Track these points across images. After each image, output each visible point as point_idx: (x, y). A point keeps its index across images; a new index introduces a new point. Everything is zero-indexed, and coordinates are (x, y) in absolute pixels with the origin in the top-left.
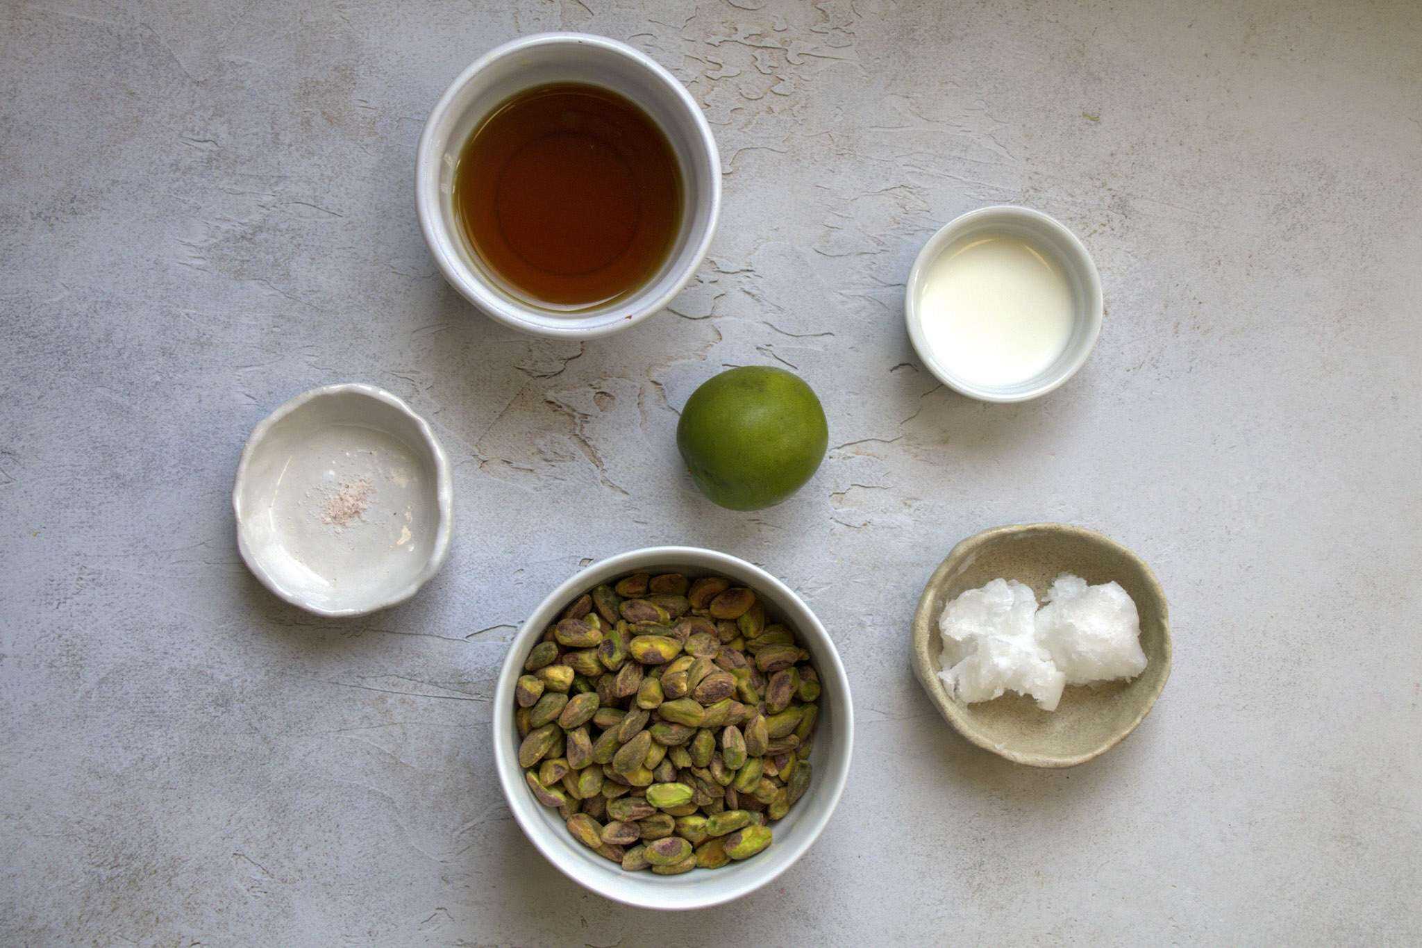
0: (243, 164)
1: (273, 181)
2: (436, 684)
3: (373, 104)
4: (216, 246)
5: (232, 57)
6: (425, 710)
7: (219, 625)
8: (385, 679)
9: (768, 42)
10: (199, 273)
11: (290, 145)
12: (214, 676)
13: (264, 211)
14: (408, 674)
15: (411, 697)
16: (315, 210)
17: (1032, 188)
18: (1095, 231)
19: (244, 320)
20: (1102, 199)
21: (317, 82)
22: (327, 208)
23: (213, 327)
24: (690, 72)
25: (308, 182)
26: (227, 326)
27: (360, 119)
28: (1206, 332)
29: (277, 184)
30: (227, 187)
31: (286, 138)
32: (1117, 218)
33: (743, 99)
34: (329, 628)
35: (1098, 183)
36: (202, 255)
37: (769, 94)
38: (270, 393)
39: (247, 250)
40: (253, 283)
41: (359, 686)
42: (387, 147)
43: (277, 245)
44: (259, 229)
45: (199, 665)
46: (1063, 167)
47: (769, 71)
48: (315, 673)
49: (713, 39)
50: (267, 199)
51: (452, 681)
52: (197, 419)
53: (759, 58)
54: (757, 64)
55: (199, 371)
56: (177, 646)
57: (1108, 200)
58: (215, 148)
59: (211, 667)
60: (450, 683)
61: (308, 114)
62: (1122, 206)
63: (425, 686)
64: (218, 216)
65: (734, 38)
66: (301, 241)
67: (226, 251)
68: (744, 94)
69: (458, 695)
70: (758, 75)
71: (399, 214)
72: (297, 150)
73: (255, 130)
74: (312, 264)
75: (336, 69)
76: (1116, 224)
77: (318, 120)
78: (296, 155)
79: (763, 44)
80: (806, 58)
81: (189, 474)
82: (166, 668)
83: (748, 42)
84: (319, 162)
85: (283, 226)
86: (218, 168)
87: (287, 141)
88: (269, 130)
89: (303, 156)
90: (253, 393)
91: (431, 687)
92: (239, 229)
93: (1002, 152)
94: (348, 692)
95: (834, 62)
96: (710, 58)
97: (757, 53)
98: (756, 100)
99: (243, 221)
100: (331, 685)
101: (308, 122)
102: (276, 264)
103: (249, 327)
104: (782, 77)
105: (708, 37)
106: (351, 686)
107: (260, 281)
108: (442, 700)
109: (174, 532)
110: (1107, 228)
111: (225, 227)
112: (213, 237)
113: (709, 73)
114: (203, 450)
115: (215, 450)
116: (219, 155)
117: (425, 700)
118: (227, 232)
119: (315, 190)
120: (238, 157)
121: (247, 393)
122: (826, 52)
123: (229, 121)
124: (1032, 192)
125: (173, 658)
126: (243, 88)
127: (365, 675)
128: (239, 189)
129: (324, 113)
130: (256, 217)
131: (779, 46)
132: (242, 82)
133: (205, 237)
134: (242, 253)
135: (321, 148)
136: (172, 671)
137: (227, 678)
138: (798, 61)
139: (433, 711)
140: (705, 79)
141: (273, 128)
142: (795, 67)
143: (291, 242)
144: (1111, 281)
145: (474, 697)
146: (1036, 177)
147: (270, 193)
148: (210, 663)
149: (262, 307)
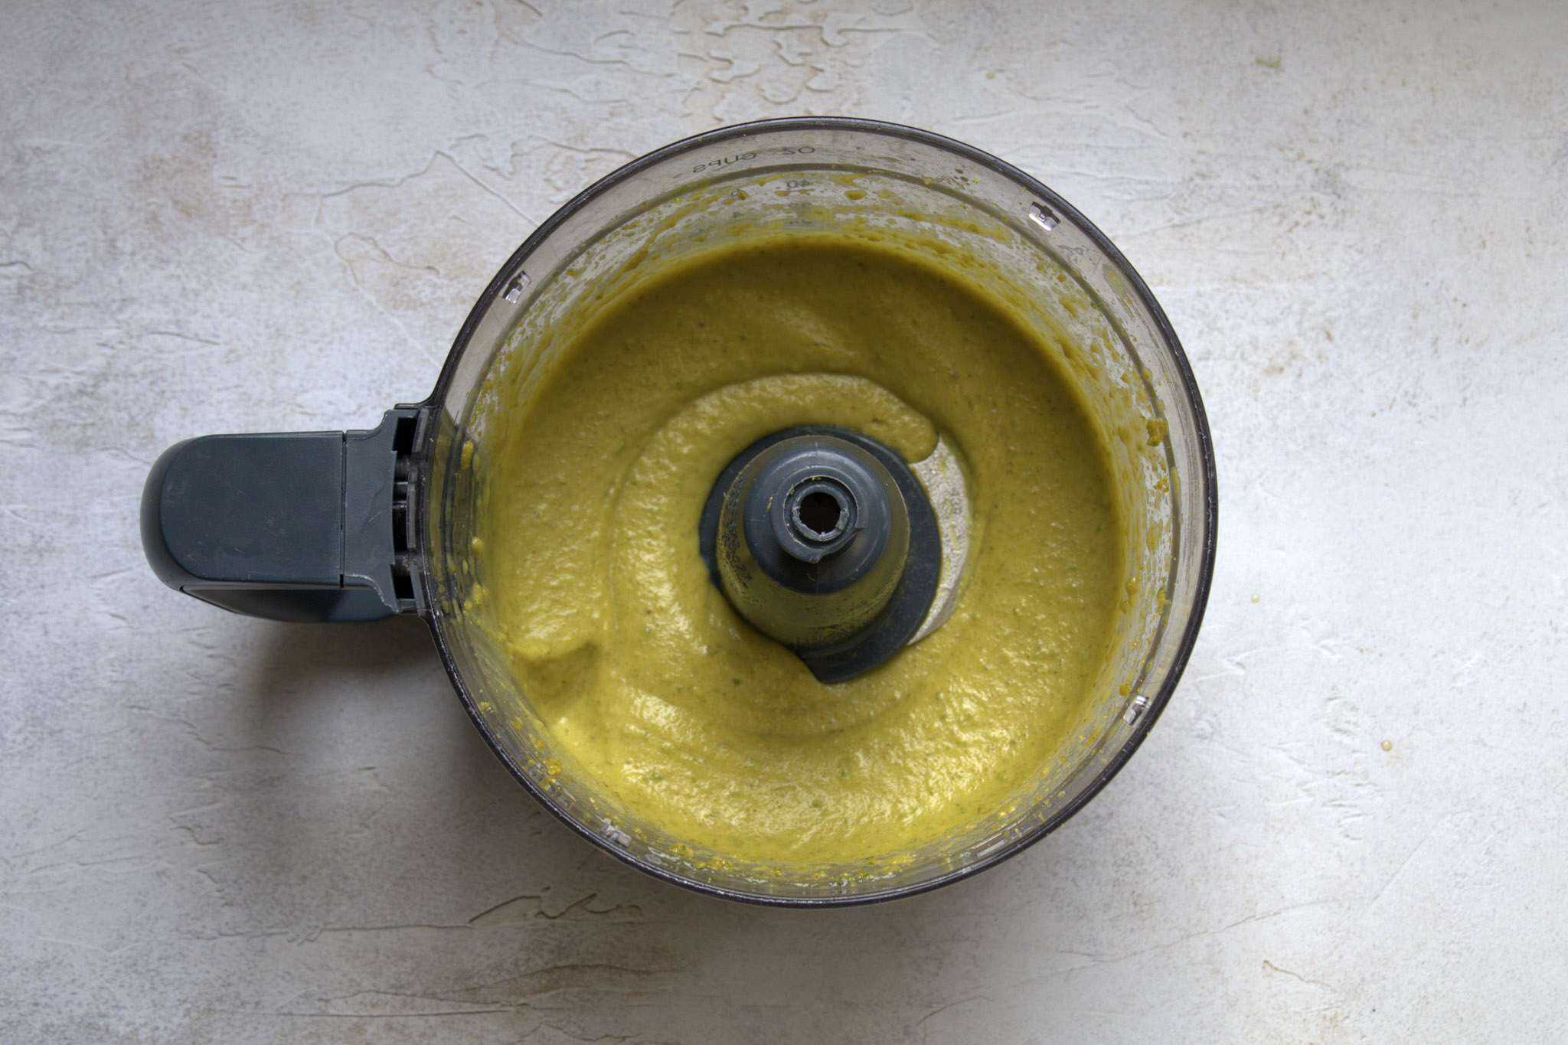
0: (69, 288)
1: (114, 307)
2: (434, 996)
3: (244, 180)
4: (44, 409)
5: (36, 141)
6: (423, 1035)
7: (110, 951)
8: (359, 998)
9: (793, 20)
10: (23, 451)
11: (133, 254)
12: (110, 1028)
13: (106, 351)
14: (392, 986)
15: (402, 1020)
16: (179, 340)
17: (1198, 174)
18: (1297, 224)
19: (98, 509)
20: (1300, 177)
21: (162, 161)
22: (196, 335)
23: (54, 526)
24: (687, 76)
25: (165, 301)
26: (73, 521)
27: (228, 204)
28: (1480, 345)
29: (120, 310)
30: (50, 325)
31: (126, 244)
32: (1325, 200)
33: (768, 105)
34: (271, 934)
35: (1292, 155)
36: (25, 425)
37: (805, 93)
38: (146, 608)
39: (90, 409)
40: (103, 455)
41: (324, 1014)
42: (272, 238)
43: (132, 397)
44: (103, 377)
45: (87, 1015)
46: (1238, 140)
47: (799, 60)
48: (257, 1003)
49: (717, 27)
50: (110, 333)
51: (457, 988)
52: (44, 659)
53: (784, 45)
54: (782, 52)
55: (40, 590)
56: (51, 992)
57: (1310, 177)
58: (27, 272)
59: (103, 1016)
60: (454, 992)
61: (153, 207)
62: (1331, 182)
63: (418, 1001)
64: (42, 367)
65: (745, 20)
66: (163, 386)
67: (59, 415)
68: (768, 96)
69: (467, 1007)
70: (784, 67)
71: (300, 329)
72: (145, 259)
73: (80, 239)
74: (184, 417)
75: (185, 138)
76: (1326, 209)
77: (169, 213)
78: (143, 266)
79: (787, 24)
80: (851, 35)
81: (41, 740)
82: (38, 1025)
83: (764, 24)
84: (179, 272)
85: (137, 369)
86: (33, 299)
87: (128, 248)
88: (101, 236)
89: (153, 267)
90: (121, 611)
91: (426, 1001)
92: (74, 382)
93: (1147, 128)
94: (308, 1024)
95: (890, 36)
96: (714, 53)
97: (781, 37)
98: (787, 103)
99: (79, 369)
100: (282, 1017)
101: (155, 218)
102: (133, 424)
103: (106, 518)
104: (819, 66)
105: (708, 24)
106: (311, 1015)
107: (114, 452)
108: (445, 1018)
109: (29, 826)
110: (1313, 217)
111: (53, 380)
112: (38, 396)
113: (716, 75)
114: (59, 703)
115: (76, 700)
116: (32, 280)
117: (421, 1022)
118: (57, 387)
119: (176, 312)
120: (61, 279)
121: (114, 612)
122: (878, 22)
123: (43, 231)
124: (1198, 180)
125: (48, 1010)
126: (56, 182)
127: (330, 996)
128: (69, 325)
129: (176, 203)
130: (97, 362)
131: (808, 23)
132: (53, 174)
133: (26, 399)
134: (84, 414)
135: (178, 251)
136: (47, 1029)
137: (130, 1028)
138: (839, 40)
139: (435, 1035)
140: (709, 83)
141: (105, 233)
142: (836, 49)
143: (151, 390)
144: (1331, 291)
145: (492, 1008)
146: (1202, 158)
147: (112, 323)
148: (103, 1009)
149: (121, 487)
